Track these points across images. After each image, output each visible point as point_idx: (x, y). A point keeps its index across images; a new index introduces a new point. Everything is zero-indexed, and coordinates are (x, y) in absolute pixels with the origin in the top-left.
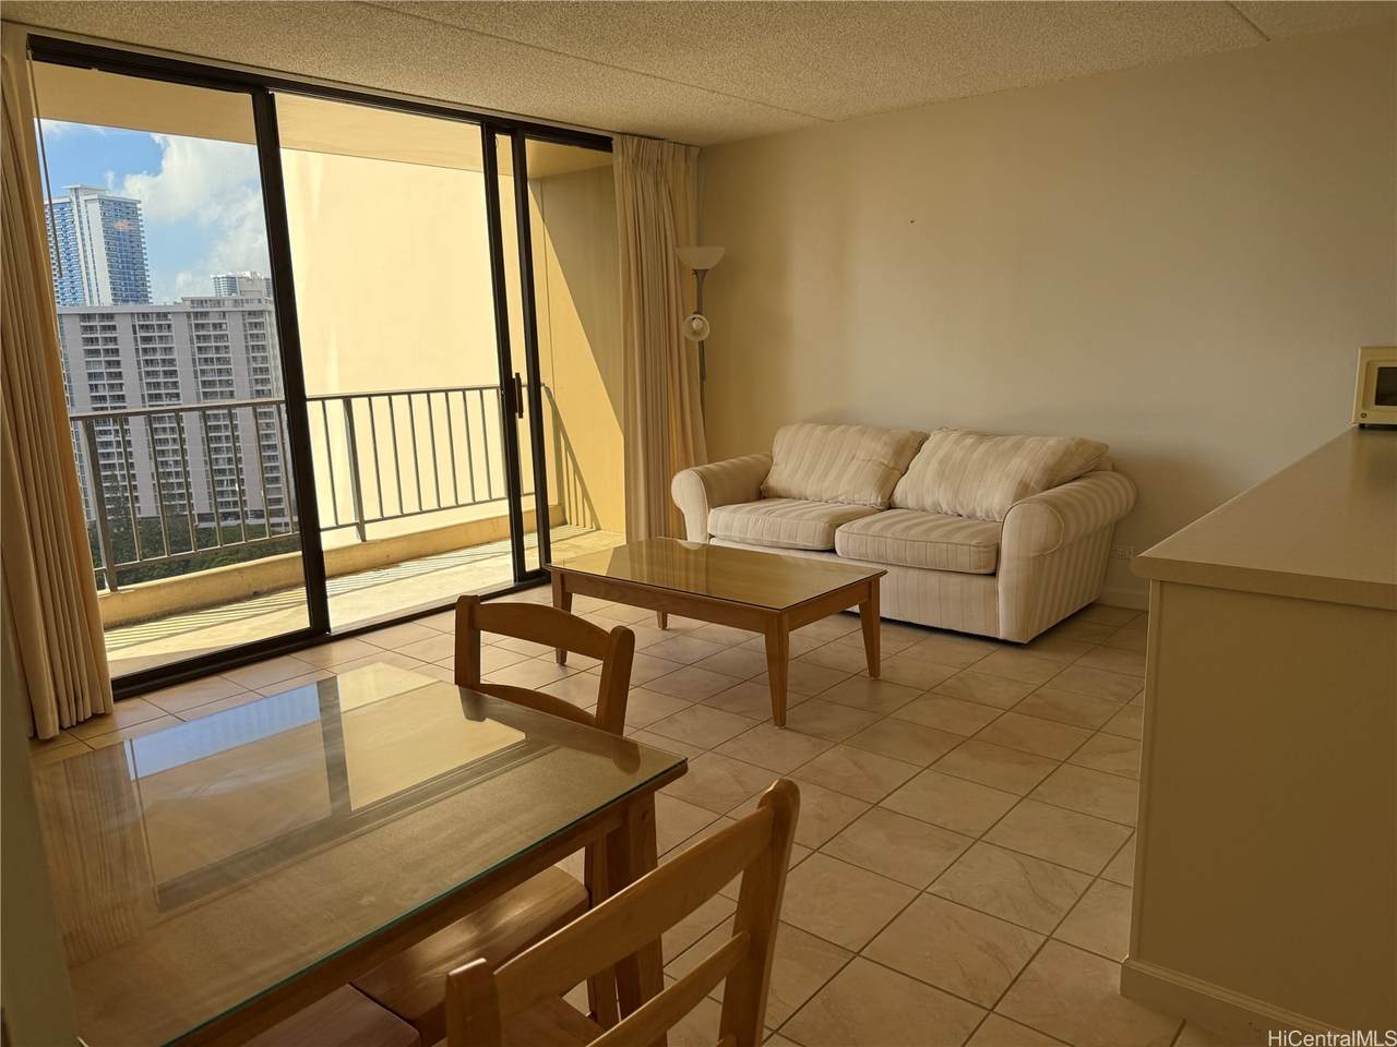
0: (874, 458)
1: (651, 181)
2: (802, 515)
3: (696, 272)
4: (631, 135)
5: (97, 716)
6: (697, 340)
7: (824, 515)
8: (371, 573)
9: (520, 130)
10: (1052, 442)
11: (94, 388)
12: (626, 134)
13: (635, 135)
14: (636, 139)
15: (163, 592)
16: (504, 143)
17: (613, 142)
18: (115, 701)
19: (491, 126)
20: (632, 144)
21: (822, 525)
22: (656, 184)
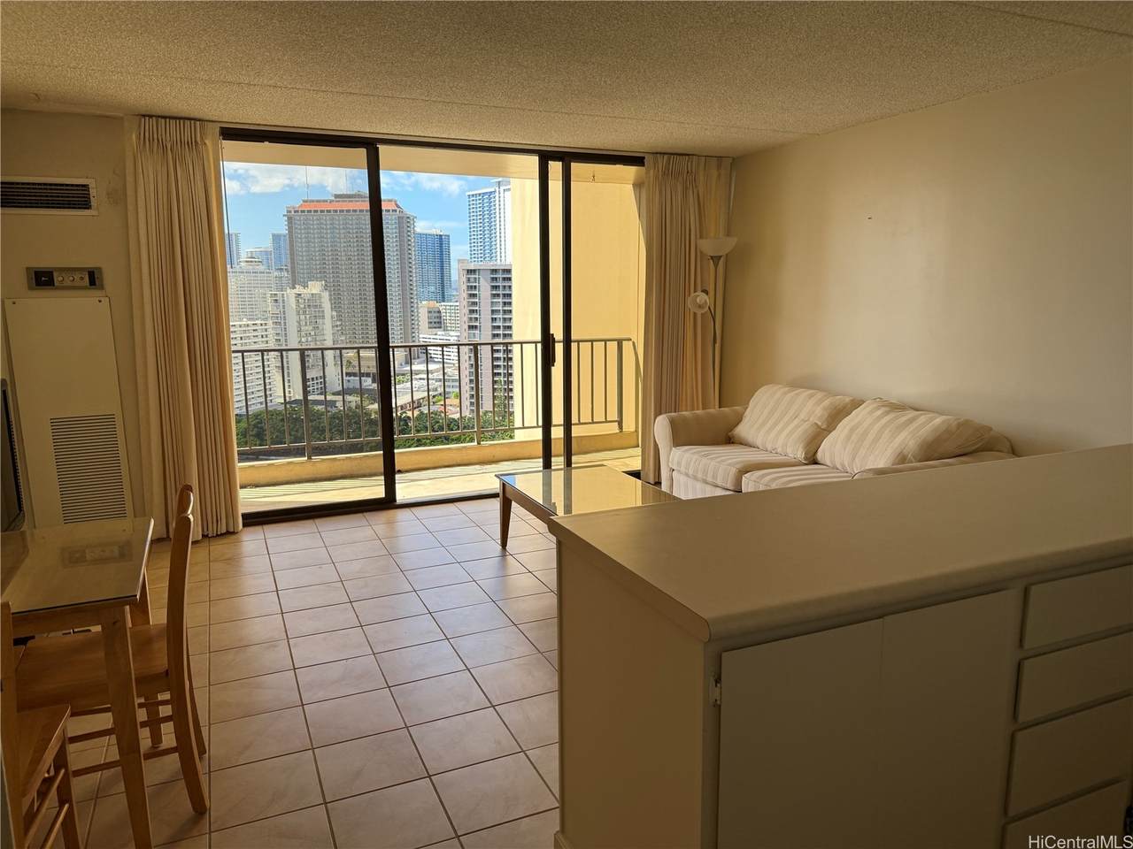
0: (811, 419)
1: (680, 189)
2: (722, 461)
3: (712, 257)
4: (660, 153)
5: (228, 533)
6: (699, 312)
7: (738, 463)
8: (477, 467)
9: (568, 157)
10: (938, 420)
11: (494, 320)
12: (657, 153)
13: (664, 153)
14: (666, 157)
15: (338, 463)
16: (555, 167)
17: (645, 160)
18: (245, 525)
19: (545, 157)
20: (662, 161)
21: (733, 470)
22: (685, 189)
